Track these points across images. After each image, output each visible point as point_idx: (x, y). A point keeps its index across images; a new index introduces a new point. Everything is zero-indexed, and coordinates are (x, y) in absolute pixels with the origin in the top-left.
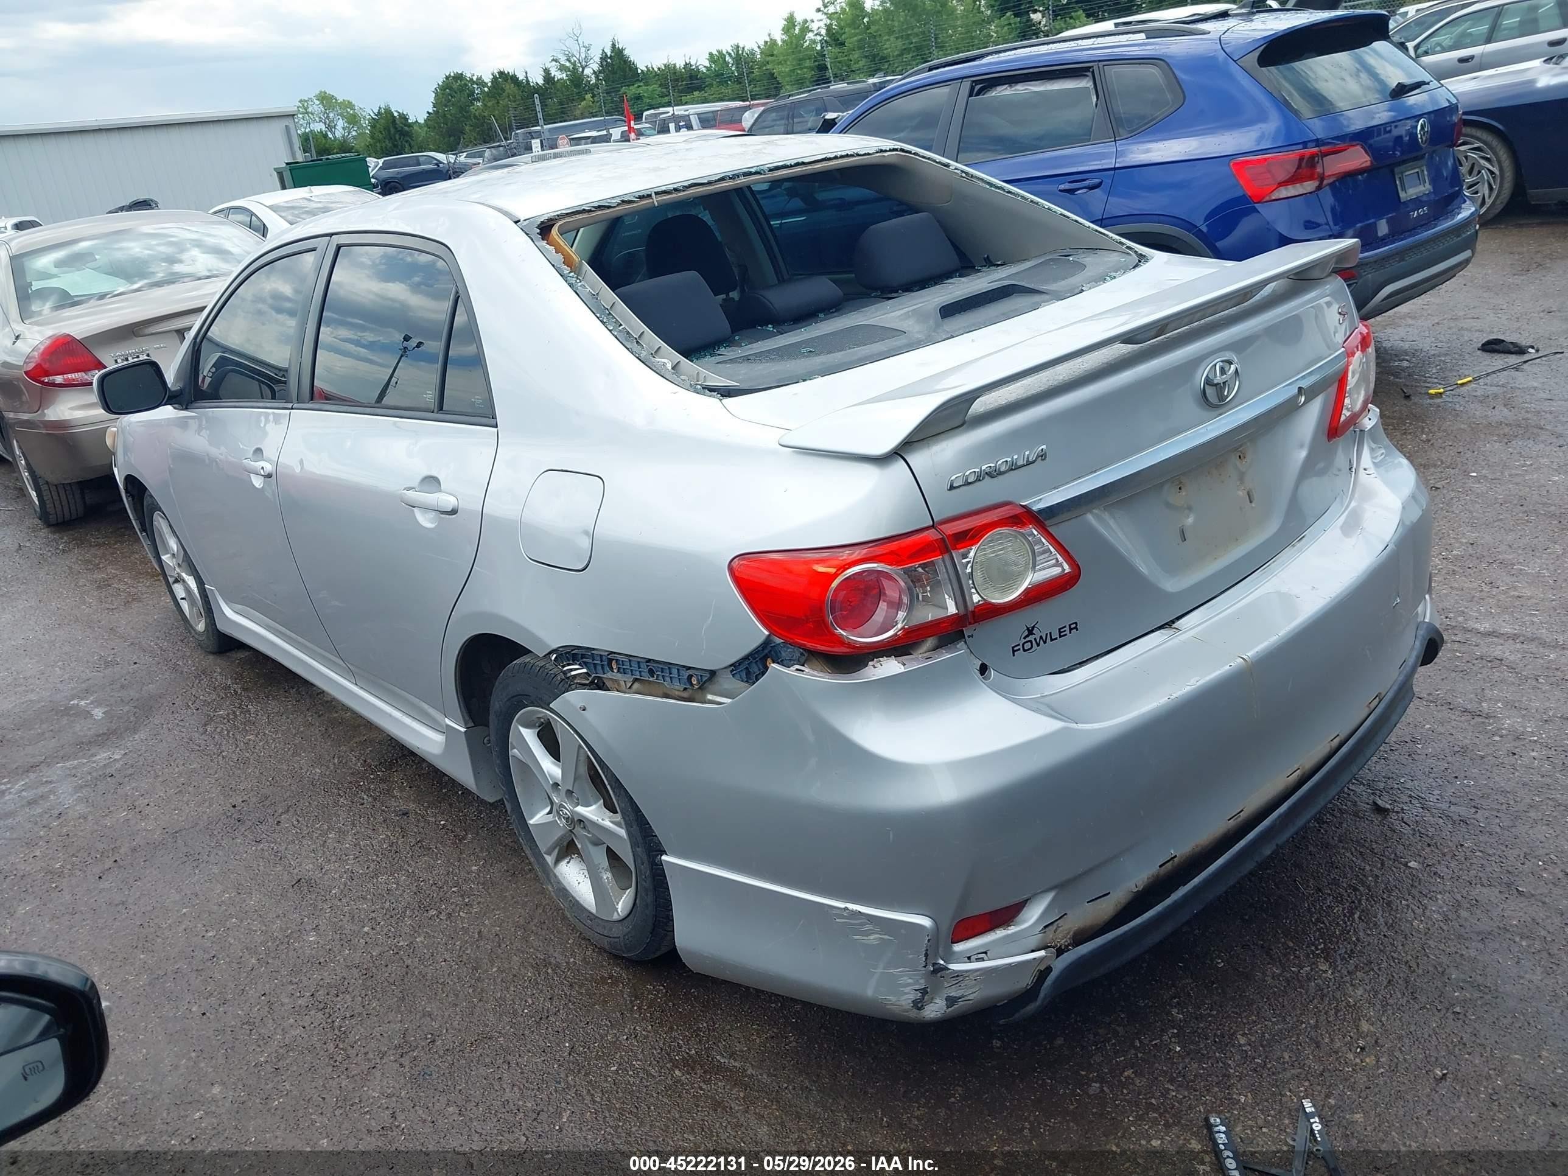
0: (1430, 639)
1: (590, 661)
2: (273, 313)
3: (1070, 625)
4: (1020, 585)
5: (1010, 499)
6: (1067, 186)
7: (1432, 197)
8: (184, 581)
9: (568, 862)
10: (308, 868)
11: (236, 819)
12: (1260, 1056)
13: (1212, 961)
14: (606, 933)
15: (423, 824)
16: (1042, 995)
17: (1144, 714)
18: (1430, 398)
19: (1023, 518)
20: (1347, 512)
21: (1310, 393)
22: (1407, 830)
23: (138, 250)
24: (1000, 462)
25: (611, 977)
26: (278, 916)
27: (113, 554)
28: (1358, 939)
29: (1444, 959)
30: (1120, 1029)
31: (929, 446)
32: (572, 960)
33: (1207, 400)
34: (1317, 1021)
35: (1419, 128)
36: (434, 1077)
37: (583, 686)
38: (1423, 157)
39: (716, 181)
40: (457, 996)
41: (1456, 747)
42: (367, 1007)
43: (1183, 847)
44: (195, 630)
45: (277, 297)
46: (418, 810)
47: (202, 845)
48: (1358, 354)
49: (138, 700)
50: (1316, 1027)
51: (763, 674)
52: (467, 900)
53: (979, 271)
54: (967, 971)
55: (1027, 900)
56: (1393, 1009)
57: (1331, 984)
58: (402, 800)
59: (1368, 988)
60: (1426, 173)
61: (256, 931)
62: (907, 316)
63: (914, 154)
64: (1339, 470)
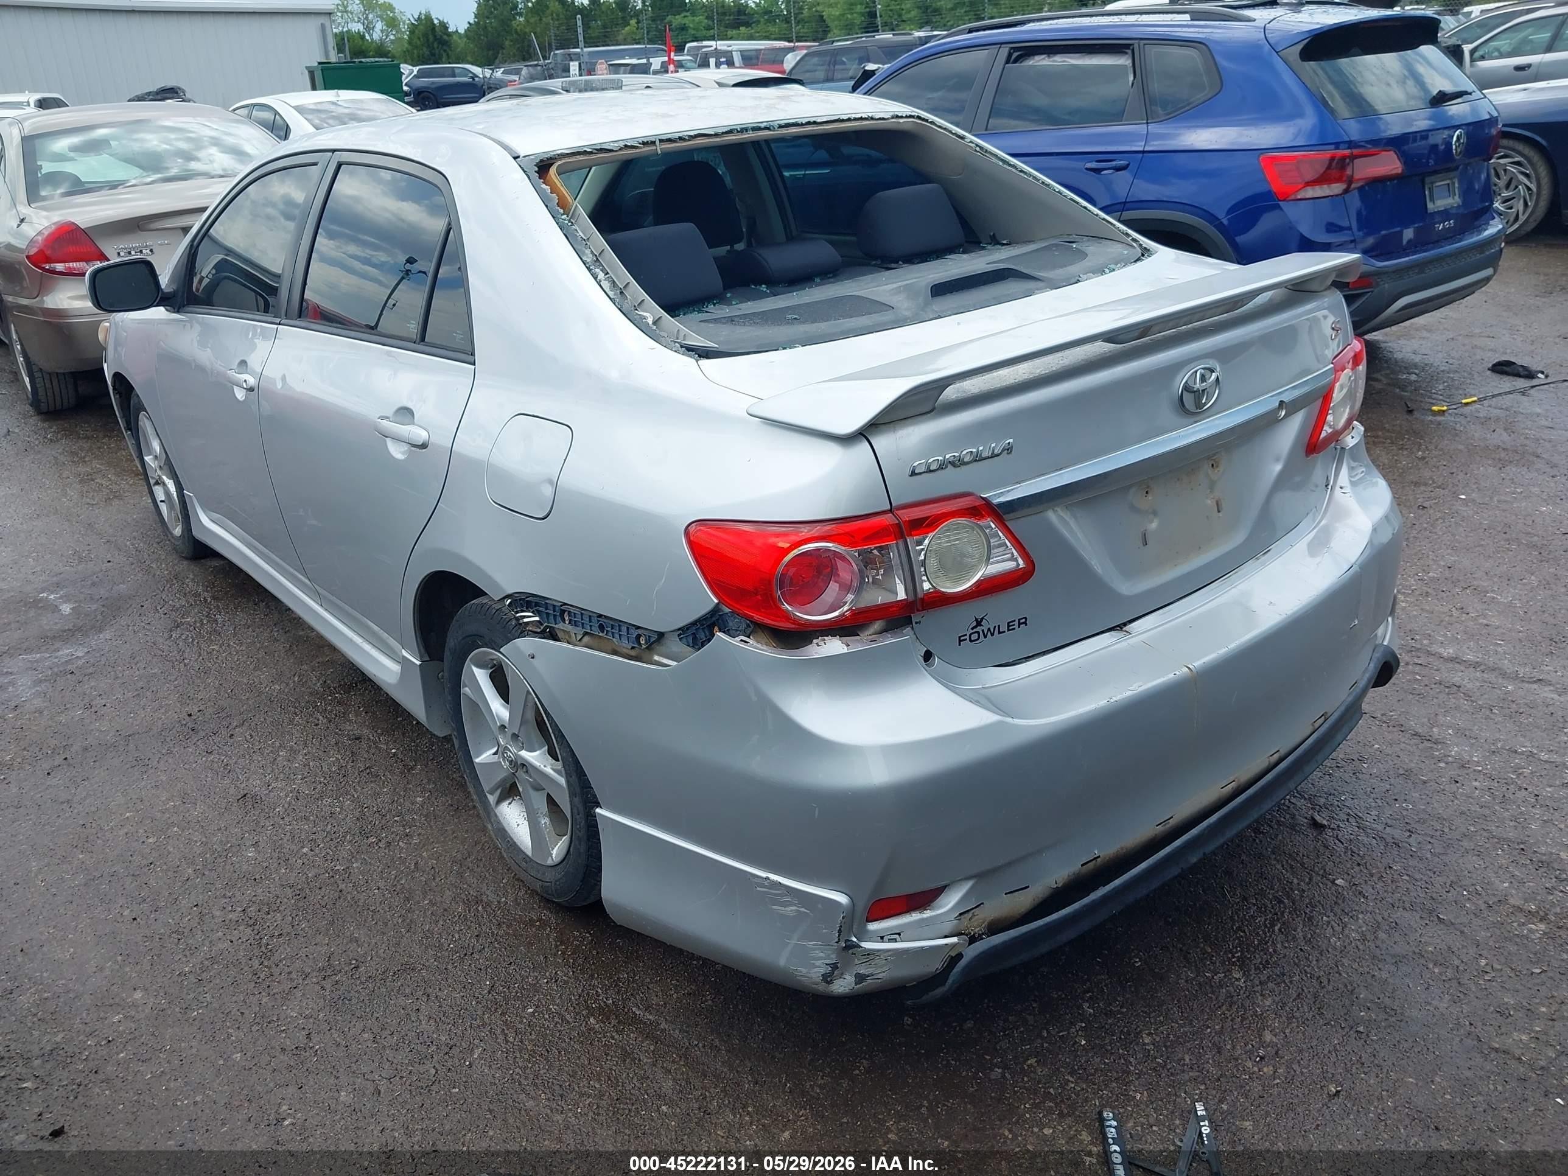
0: (1385, 663)
1: (543, 610)
2: (282, 220)
3: (1019, 620)
4: (972, 576)
5: (970, 490)
6: (1094, 165)
7: (1461, 211)
8: (164, 484)
9: (510, 804)
10: (255, 784)
11: (190, 728)
12: (1162, 1056)
13: (1130, 959)
14: (539, 876)
15: (373, 751)
16: (950, 981)
17: (1081, 714)
18: (1432, 415)
19: (981, 509)
20: (1315, 530)
21: (1291, 407)
22: (1340, 848)
23: (155, 143)
24: (964, 453)
25: (539, 920)
26: (219, 829)
27: (100, 448)
28: (1275, 951)
29: (1355, 977)
30: (1030, 1018)
31: (894, 431)
32: (504, 899)
33: (1183, 405)
34: (1222, 1027)
35: (1455, 139)
36: (354, 1001)
37: (535, 634)
38: (1457, 168)
39: (723, 133)
40: (386, 924)
41: (1401, 769)
42: (296, 927)
43: (1107, 848)
44: (171, 534)
45: (289, 202)
46: (371, 736)
47: (154, 751)
48: (1348, 371)
49: (107, 599)
50: (1221, 1033)
51: (709, 640)
52: (408, 831)
53: (983, 248)
54: (879, 950)
55: (945, 887)
56: (1298, 1022)
57: (1242, 992)
58: (356, 724)
59: (1277, 999)
60: (1457, 185)
61: (196, 842)
62: (898, 291)
63: (931, 123)
64: (1317, 486)
